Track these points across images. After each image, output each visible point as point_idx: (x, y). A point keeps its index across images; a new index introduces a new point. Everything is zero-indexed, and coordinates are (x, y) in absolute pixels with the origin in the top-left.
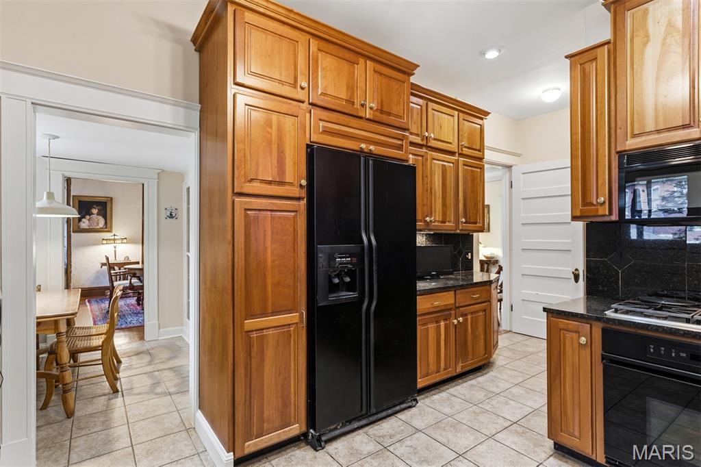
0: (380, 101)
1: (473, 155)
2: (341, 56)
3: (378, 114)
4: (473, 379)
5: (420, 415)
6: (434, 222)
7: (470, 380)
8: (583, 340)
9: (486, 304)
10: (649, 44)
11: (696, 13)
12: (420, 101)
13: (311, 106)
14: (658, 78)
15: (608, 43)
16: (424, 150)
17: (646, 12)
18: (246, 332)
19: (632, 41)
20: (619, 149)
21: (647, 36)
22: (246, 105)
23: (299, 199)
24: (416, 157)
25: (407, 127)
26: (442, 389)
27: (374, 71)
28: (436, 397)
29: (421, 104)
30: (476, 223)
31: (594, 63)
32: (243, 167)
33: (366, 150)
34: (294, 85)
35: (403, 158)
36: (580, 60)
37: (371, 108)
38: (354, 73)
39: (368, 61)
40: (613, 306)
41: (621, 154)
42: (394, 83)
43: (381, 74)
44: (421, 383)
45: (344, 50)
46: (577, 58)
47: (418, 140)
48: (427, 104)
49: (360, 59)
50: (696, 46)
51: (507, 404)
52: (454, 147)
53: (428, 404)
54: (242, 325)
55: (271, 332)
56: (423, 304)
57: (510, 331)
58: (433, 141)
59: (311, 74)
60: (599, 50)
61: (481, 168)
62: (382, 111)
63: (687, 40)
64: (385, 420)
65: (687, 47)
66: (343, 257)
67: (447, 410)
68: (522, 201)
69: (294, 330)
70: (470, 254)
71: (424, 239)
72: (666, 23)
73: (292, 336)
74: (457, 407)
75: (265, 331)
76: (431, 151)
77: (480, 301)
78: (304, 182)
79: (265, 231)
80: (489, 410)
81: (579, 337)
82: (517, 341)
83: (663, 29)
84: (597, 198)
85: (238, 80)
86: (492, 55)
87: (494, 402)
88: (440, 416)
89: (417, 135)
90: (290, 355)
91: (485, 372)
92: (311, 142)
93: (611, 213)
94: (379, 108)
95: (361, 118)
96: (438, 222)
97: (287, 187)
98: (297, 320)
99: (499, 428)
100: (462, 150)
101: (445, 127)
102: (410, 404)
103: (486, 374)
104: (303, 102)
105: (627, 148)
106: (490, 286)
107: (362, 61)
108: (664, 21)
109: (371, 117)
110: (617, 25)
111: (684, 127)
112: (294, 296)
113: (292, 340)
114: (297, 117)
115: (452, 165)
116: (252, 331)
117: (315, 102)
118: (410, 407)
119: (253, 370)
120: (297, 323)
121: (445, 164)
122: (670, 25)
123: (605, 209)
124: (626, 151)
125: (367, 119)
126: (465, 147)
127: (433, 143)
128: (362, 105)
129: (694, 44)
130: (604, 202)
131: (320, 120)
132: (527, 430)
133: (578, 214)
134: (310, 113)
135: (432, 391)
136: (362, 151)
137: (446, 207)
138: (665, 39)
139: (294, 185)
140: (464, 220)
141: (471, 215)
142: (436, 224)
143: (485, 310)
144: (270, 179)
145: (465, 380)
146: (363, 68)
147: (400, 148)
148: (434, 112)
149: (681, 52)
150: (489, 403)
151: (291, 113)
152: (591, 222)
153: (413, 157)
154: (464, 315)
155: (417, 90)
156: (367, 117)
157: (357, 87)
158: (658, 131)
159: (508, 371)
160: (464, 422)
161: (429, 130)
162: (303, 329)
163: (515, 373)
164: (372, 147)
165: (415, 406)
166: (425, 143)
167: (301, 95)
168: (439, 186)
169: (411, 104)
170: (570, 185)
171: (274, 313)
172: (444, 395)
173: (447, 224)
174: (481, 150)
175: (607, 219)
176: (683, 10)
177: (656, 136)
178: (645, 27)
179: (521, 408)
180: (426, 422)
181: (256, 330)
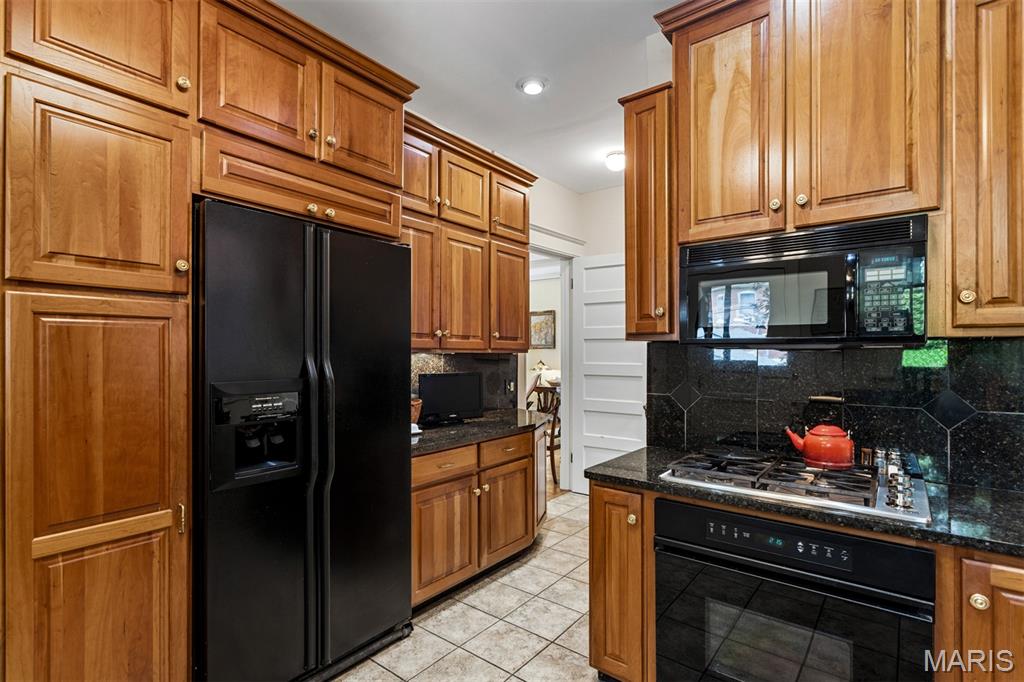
0: (347, 134)
1: (512, 237)
2: (267, 44)
3: (343, 155)
4: (505, 574)
5: (414, 651)
6: (450, 338)
7: (502, 577)
8: (632, 518)
9: (526, 460)
10: (715, 94)
11: (766, 58)
12: (429, 147)
13: (203, 126)
14: (725, 143)
15: (668, 87)
16: (435, 224)
17: (711, 51)
18: (36, 560)
19: (696, 87)
20: (681, 240)
21: (713, 83)
22: (37, 101)
23: (174, 295)
24: (420, 235)
25: (397, 183)
26: (457, 597)
27: (336, 82)
28: (445, 614)
29: (430, 151)
30: (516, 339)
31: (653, 114)
32: (29, 225)
33: (319, 215)
34: (164, 79)
35: (389, 233)
36: (636, 105)
37: (329, 145)
38: (296, 78)
39: (324, 64)
40: (670, 465)
41: (683, 246)
42: (374, 109)
43: (350, 90)
44: (418, 596)
45: (276, 35)
46: (632, 103)
47: (424, 207)
48: (440, 152)
49: (308, 57)
50: (766, 104)
51: (547, 610)
52: (484, 225)
53: (430, 628)
54: (26, 547)
55: (103, 552)
56: (422, 470)
57: (570, 491)
58: (449, 212)
59: (205, 66)
60: (658, 95)
61: (524, 258)
62: (351, 152)
63: (756, 94)
64: (352, 671)
65: (756, 105)
66: (266, 402)
67: (458, 636)
68: (585, 308)
69: (161, 543)
70: (512, 384)
71: (442, 363)
72: (734, 67)
73: (157, 553)
74: (475, 627)
75: (86, 552)
76: (447, 226)
77: (517, 456)
78: (183, 265)
79: (88, 356)
80: (519, 624)
81: (629, 513)
82: (577, 505)
83: (730, 74)
84: (656, 308)
85: (15, 48)
86: (533, 88)
87: (528, 612)
88: (444, 647)
89: (423, 199)
90: (151, 592)
91: (525, 560)
92: (202, 191)
93: (671, 331)
94: (347, 147)
95: (311, 159)
96: (457, 337)
97: (145, 272)
98: (168, 523)
99: (528, 653)
100: (496, 229)
101: (469, 191)
102: (400, 634)
103: (525, 563)
104: (185, 116)
105: (690, 239)
106: (533, 434)
107: (311, 61)
108: (732, 65)
109: (331, 160)
110: (680, 63)
111: (754, 213)
112: (162, 477)
113: (155, 561)
114: (170, 141)
115: (479, 250)
116: (54, 556)
117: (209, 117)
118: (400, 639)
119: (54, 634)
120: (169, 528)
121: (469, 247)
122: (738, 72)
123: (664, 325)
124: (689, 243)
125: (323, 162)
126: (501, 224)
127: (448, 214)
128: (312, 137)
129: (764, 101)
130: (664, 314)
131: (222, 152)
132: (568, 652)
133: (634, 331)
134: (201, 137)
135: (441, 603)
136: (310, 215)
137: (470, 313)
138: (733, 90)
139: (163, 270)
140: (497, 334)
141: (509, 327)
142: (454, 340)
143: (525, 469)
144: (101, 255)
145: (494, 577)
146: (315, 73)
147: (382, 216)
148: (452, 166)
149: (749, 109)
150: (521, 614)
151: (153, 133)
152: (654, 342)
153: (415, 233)
154: (493, 481)
155: (416, 127)
156: (322, 158)
157: (302, 105)
158: (725, 217)
159: (557, 556)
160: (479, 653)
161: (443, 194)
162: (181, 540)
163: (565, 558)
164: (331, 212)
165: (408, 636)
166: (435, 212)
167: (176, 100)
168: (458, 281)
169: (404, 147)
170: (624, 289)
171: (109, 516)
172: (458, 608)
173: (471, 340)
174: (525, 231)
175: (667, 338)
176: (753, 53)
177: (721, 224)
178: (710, 69)
179: (565, 615)
180: (420, 662)
181: (64, 554)
